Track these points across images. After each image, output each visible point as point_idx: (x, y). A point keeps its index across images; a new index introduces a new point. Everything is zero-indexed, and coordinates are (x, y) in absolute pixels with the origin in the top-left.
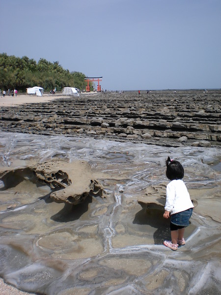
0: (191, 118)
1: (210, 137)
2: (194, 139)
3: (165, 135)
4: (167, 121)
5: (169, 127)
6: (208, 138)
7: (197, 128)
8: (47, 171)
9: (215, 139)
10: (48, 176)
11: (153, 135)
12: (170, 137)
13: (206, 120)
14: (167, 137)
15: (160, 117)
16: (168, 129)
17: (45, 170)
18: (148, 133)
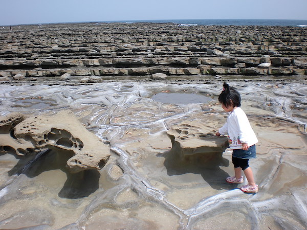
0: (50, 54)
1: (92, 72)
2: (76, 75)
3: (40, 74)
4: (27, 59)
5: (38, 65)
6: (90, 73)
7: (71, 64)
8: (35, 132)
9: (99, 74)
10: (39, 140)
11: (25, 75)
12: (48, 76)
13: (67, 55)
14: (44, 76)
15: (14, 55)
16: (38, 67)
17: (32, 131)
18: (20, 74)
